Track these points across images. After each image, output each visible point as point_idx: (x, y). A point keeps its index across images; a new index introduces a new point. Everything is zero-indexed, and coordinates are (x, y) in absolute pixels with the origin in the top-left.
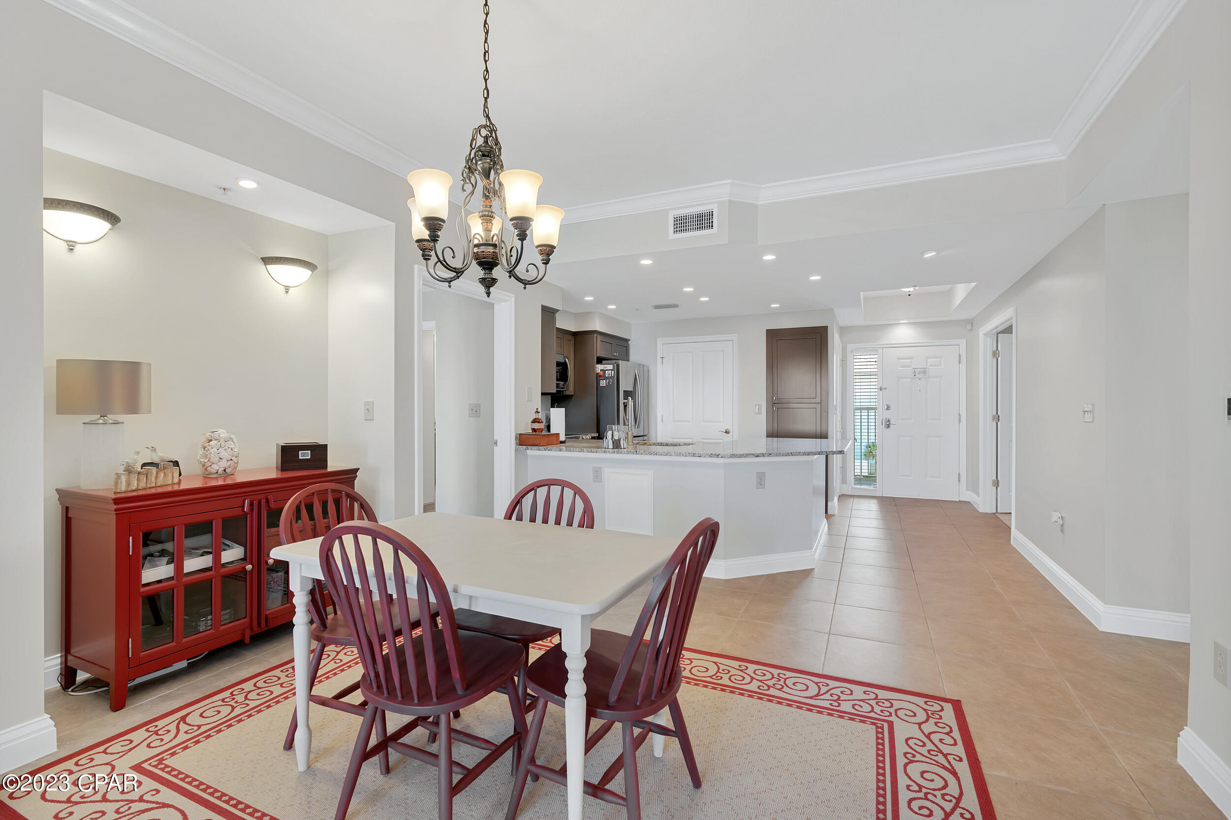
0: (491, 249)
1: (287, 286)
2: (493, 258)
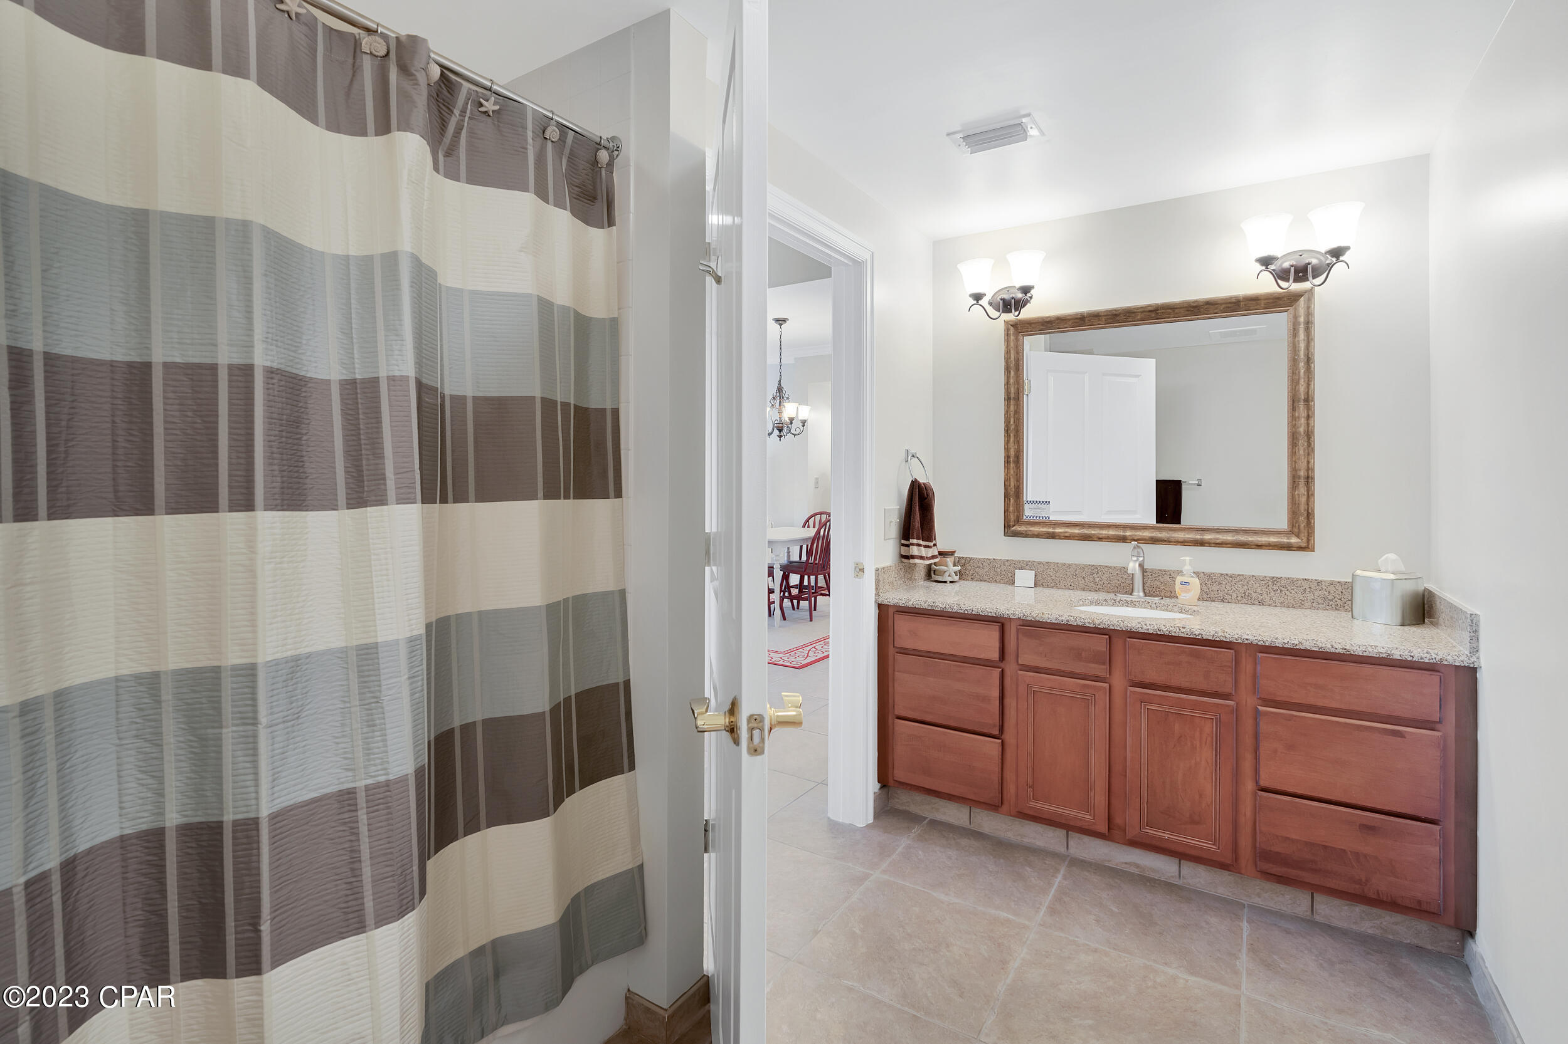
0: (781, 425)
2: (781, 428)
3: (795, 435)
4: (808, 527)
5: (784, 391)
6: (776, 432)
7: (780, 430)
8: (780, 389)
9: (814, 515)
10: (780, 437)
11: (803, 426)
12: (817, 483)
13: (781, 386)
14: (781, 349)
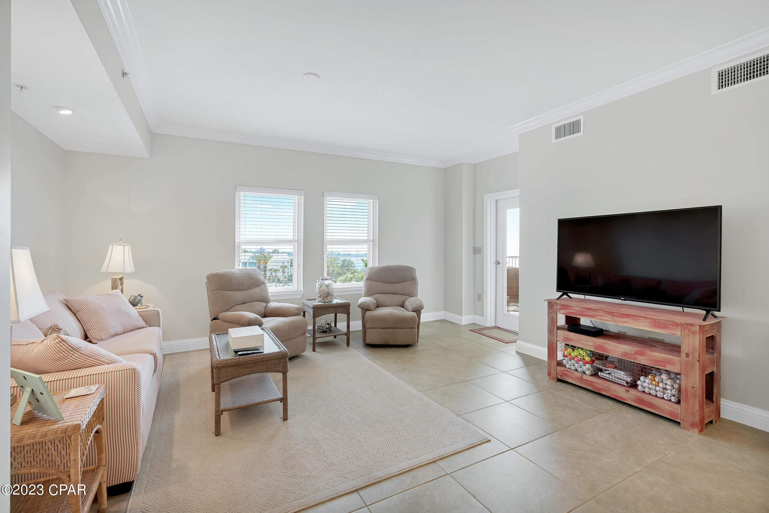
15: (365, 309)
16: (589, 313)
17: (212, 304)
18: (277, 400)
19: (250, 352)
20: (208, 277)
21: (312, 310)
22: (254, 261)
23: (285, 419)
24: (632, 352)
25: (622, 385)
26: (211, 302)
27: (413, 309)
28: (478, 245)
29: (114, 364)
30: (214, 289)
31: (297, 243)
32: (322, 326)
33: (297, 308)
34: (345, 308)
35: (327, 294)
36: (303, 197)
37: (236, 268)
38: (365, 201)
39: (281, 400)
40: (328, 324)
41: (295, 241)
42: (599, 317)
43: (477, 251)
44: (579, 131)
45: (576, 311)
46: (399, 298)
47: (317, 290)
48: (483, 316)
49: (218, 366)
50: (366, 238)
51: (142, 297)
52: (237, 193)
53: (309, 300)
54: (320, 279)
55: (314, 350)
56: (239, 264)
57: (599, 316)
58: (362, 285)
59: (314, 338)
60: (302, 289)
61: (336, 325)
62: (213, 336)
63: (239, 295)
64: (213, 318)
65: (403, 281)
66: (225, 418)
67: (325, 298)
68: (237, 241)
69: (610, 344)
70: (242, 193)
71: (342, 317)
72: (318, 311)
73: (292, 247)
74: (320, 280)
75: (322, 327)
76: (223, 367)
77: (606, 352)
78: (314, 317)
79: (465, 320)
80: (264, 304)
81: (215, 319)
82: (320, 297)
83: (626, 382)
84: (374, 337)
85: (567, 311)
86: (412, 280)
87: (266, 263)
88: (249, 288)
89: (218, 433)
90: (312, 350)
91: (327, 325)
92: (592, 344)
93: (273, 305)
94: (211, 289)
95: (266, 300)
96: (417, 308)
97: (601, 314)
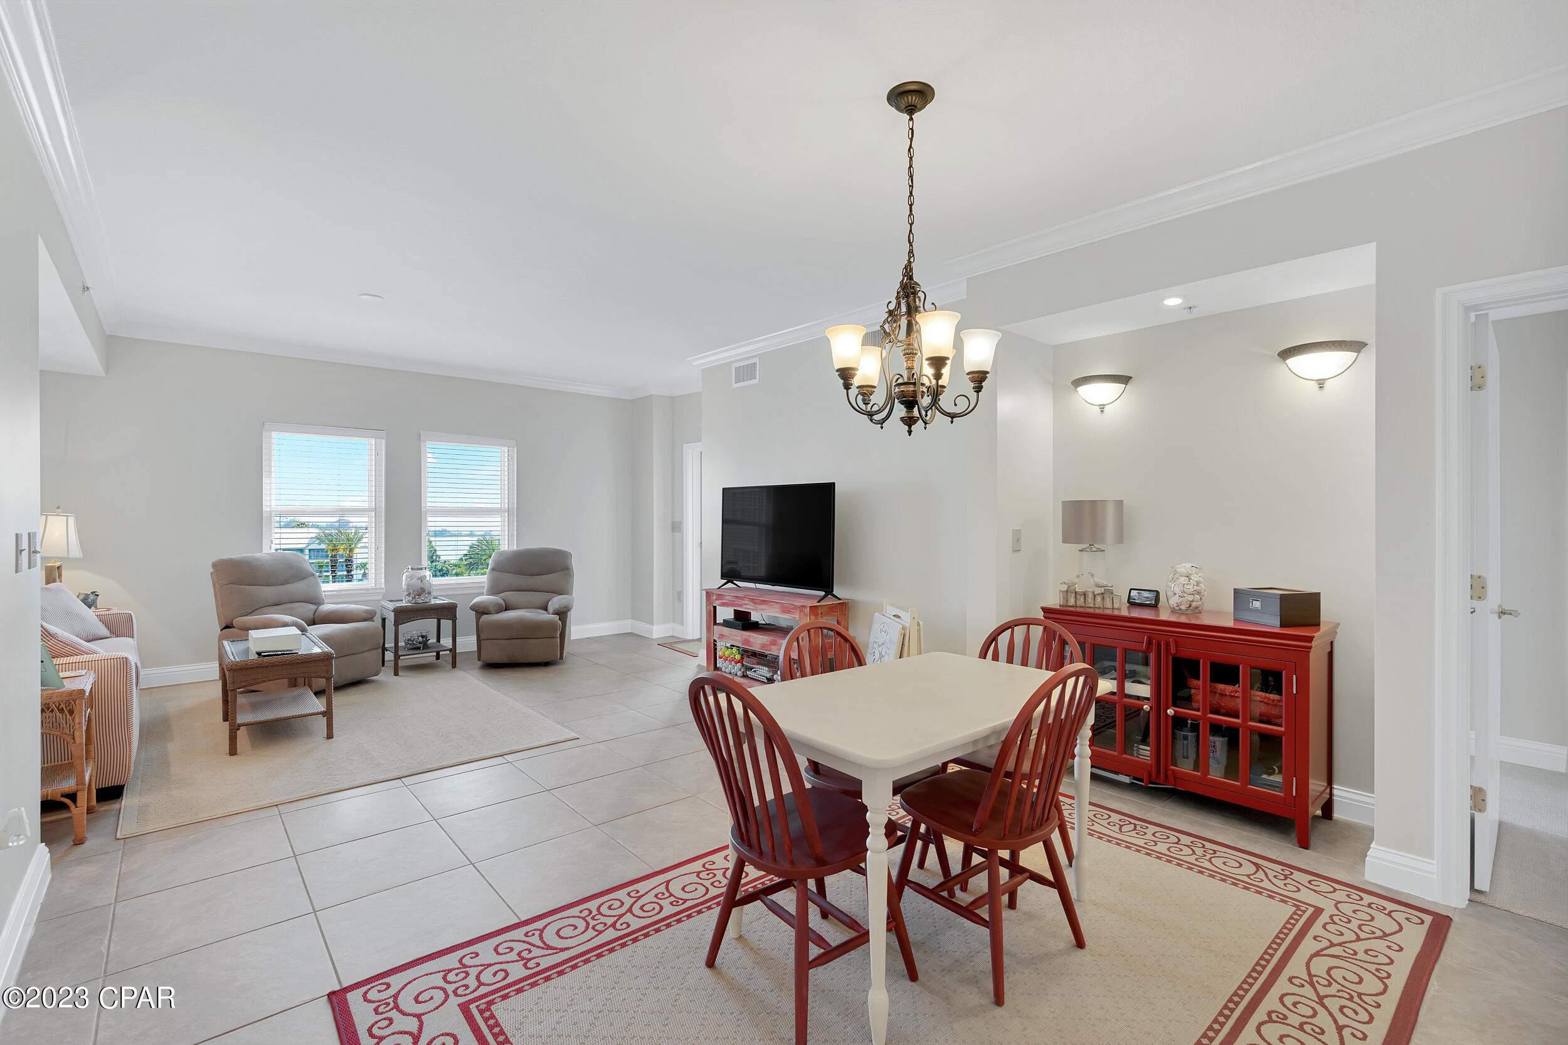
0: (911, 388)
1: (1320, 380)
2: (912, 397)
3: (953, 416)
4: (996, 657)
5: (921, 294)
6: (900, 410)
7: (910, 403)
8: (909, 290)
9: (1010, 626)
10: (909, 422)
11: (978, 389)
12: (1018, 540)
13: (911, 278)
14: (911, 177)
15: (480, 611)
16: (738, 603)
17: (222, 602)
18: (318, 714)
19: (279, 653)
20: (214, 565)
21: (393, 614)
22: (323, 546)
23: (330, 736)
24: (768, 643)
25: (763, 682)
26: (220, 602)
27: (554, 611)
28: (677, 520)
29: (95, 655)
30: (225, 582)
31: (374, 513)
32: (412, 639)
33: (366, 610)
34: (448, 612)
35: (421, 592)
36: (384, 440)
37: (264, 552)
38: (497, 449)
39: (324, 714)
40: (423, 637)
41: (370, 510)
42: (745, 606)
43: (676, 527)
44: (753, 377)
45: (729, 600)
46: (539, 598)
47: (404, 587)
48: (682, 624)
49: (234, 667)
50: (499, 506)
51: (98, 595)
52: (264, 434)
53: (392, 601)
54: (410, 568)
55: (396, 674)
56: (271, 546)
57: (745, 604)
58: (485, 580)
59: (397, 657)
60: (383, 586)
61: (438, 640)
62: (225, 643)
63: (269, 592)
64: (224, 626)
65: (550, 571)
66: (242, 733)
67: (417, 597)
68: (265, 509)
69: (753, 636)
70: (275, 435)
71: (446, 624)
72: (403, 615)
73: (366, 519)
74: (410, 570)
75: (413, 641)
76: (241, 669)
77: (750, 646)
78: (397, 624)
79: (658, 631)
80: (313, 607)
81: (227, 627)
82: (409, 595)
83: (766, 678)
84: (495, 653)
85: (721, 601)
86: (563, 570)
87: (351, 550)
88: (286, 582)
89: (233, 751)
90: (393, 674)
91: (420, 638)
92: (739, 638)
93: (327, 607)
94: (221, 582)
95: (317, 601)
96: (562, 610)
97: (747, 602)
